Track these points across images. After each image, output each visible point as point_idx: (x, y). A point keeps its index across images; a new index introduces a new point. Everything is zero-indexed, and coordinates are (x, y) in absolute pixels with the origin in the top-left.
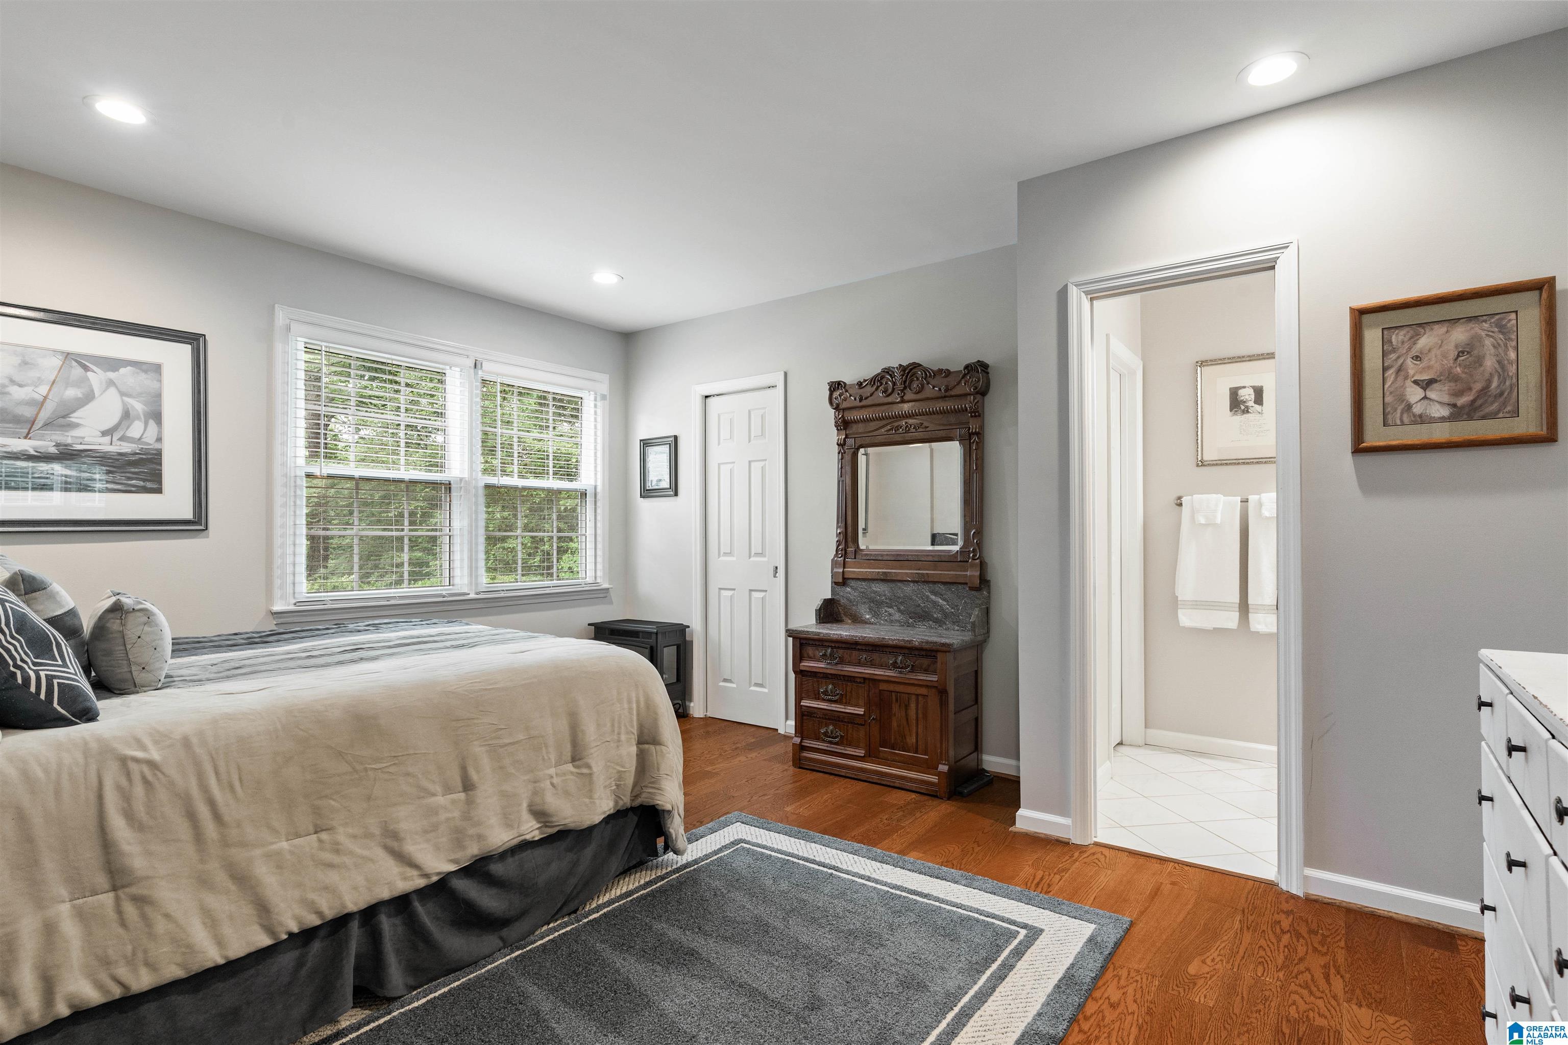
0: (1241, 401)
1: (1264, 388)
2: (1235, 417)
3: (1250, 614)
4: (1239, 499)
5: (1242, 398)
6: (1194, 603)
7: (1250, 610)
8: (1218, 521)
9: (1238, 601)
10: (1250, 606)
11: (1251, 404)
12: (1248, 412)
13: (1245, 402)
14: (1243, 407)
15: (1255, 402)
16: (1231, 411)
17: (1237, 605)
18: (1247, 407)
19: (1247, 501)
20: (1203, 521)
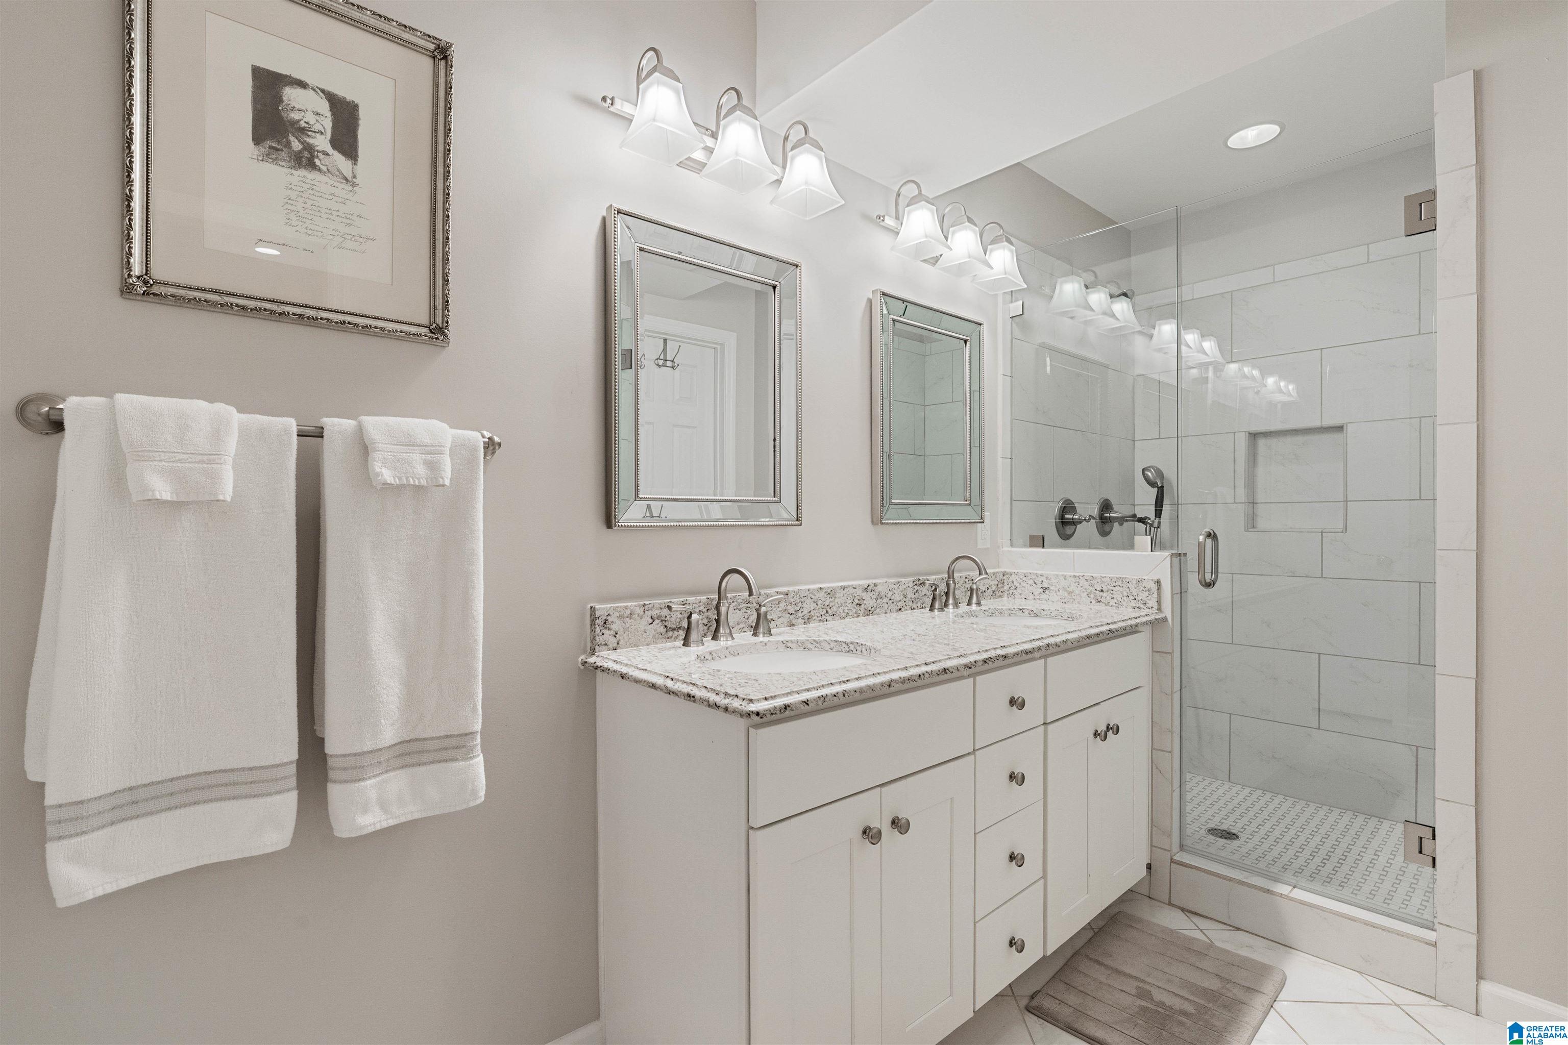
0: (294, 123)
1: (362, 113)
2: (269, 168)
3: (330, 786)
4: (292, 424)
5: (295, 116)
6: (127, 797)
7: (332, 774)
8: (227, 492)
9: (294, 755)
10: (331, 762)
11: (322, 142)
12: (311, 165)
13: (303, 130)
14: (296, 145)
15: (335, 143)
16: (258, 139)
17: (293, 769)
18: (309, 148)
19: (319, 434)
20: (163, 490)
